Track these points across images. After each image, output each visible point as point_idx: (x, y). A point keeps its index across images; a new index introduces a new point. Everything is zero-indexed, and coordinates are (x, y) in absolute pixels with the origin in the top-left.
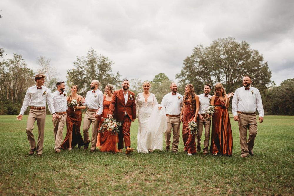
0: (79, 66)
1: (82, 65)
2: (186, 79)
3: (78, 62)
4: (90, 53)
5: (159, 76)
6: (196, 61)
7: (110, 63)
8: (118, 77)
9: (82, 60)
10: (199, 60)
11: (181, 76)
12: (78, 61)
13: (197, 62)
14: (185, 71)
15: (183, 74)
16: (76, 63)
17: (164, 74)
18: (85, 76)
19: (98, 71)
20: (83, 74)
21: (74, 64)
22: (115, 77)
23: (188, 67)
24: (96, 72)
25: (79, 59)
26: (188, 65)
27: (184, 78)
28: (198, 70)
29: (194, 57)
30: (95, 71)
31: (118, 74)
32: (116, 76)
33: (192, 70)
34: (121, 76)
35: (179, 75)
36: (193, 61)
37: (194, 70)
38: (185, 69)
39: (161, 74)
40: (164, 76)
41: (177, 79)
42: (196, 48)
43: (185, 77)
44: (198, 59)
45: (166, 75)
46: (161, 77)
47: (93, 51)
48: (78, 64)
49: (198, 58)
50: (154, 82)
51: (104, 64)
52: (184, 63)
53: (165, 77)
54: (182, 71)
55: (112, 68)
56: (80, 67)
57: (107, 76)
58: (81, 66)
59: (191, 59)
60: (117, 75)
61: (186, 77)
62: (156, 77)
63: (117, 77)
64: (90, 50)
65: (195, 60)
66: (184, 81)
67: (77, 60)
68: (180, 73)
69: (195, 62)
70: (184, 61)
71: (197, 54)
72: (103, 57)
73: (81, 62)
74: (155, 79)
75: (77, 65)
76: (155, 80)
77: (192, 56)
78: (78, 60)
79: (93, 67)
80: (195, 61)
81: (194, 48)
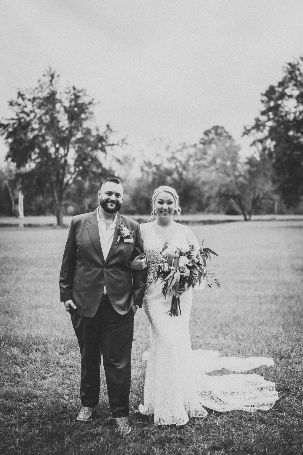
0: (21, 109)
1: (29, 107)
2: (266, 138)
3: (20, 101)
4: (47, 79)
5: (213, 131)
6: (289, 94)
7: (90, 103)
8: (110, 134)
9: (29, 96)
10: (296, 93)
11: (254, 131)
12: (18, 97)
13: (291, 96)
14: (263, 118)
15: (258, 126)
16: (14, 103)
17: (222, 128)
18: (36, 132)
19: (64, 122)
20: (33, 130)
21: (11, 107)
22: (101, 134)
23: (270, 109)
24: (61, 124)
25: (22, 93)
26: (272, 104)
27: (260, 135)
28: (295, 117)
29: (286, 85)
30: (59, 122)
31: (108, 126)
32: (105, 133)
33: (282, 117)
34: (115, 132)
35: (248, 128)
36: (282, 96)
37: (286, 115)
38: (263, 113)
39: (216, 128)
40: (223, 131)
41: (245, 136)
42: (290, 64)
43: (262, 131)
44: (293, 90)
45: (227, 130)
46: (217, 134)
47: (52, 76)
48: (19, 105)
49: (295, 88)
50: (201, 146)
51: (76, 106)
52: (262, 101)
53: (225, 134)
54: (257, 120)
55: (95, 114)
56: (23, 112)
57: (84, 131)
58: (26, 110)
59: (277, 89)
60: (107, 130)
61: (266, 132)
62: (206, 133)
63: (108, 133)
64: (46, 73)
65: (288, 91)
66: (261, 141)
67: (17, 95)
68: (253, 123)
69: (286, 97)
70: (262, 95)
71: (292, 78)
72: (74, 89)
73: (26, 101)
74: (203, 139)
75: (16, 109)
76: (203, 141)
77: (281, 84)
78: (20, 95)
79: (51, 112)
80: (286, 94)
81: (286, 63)
